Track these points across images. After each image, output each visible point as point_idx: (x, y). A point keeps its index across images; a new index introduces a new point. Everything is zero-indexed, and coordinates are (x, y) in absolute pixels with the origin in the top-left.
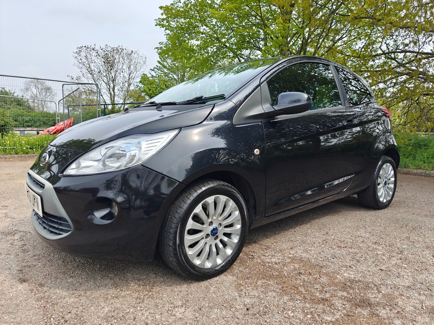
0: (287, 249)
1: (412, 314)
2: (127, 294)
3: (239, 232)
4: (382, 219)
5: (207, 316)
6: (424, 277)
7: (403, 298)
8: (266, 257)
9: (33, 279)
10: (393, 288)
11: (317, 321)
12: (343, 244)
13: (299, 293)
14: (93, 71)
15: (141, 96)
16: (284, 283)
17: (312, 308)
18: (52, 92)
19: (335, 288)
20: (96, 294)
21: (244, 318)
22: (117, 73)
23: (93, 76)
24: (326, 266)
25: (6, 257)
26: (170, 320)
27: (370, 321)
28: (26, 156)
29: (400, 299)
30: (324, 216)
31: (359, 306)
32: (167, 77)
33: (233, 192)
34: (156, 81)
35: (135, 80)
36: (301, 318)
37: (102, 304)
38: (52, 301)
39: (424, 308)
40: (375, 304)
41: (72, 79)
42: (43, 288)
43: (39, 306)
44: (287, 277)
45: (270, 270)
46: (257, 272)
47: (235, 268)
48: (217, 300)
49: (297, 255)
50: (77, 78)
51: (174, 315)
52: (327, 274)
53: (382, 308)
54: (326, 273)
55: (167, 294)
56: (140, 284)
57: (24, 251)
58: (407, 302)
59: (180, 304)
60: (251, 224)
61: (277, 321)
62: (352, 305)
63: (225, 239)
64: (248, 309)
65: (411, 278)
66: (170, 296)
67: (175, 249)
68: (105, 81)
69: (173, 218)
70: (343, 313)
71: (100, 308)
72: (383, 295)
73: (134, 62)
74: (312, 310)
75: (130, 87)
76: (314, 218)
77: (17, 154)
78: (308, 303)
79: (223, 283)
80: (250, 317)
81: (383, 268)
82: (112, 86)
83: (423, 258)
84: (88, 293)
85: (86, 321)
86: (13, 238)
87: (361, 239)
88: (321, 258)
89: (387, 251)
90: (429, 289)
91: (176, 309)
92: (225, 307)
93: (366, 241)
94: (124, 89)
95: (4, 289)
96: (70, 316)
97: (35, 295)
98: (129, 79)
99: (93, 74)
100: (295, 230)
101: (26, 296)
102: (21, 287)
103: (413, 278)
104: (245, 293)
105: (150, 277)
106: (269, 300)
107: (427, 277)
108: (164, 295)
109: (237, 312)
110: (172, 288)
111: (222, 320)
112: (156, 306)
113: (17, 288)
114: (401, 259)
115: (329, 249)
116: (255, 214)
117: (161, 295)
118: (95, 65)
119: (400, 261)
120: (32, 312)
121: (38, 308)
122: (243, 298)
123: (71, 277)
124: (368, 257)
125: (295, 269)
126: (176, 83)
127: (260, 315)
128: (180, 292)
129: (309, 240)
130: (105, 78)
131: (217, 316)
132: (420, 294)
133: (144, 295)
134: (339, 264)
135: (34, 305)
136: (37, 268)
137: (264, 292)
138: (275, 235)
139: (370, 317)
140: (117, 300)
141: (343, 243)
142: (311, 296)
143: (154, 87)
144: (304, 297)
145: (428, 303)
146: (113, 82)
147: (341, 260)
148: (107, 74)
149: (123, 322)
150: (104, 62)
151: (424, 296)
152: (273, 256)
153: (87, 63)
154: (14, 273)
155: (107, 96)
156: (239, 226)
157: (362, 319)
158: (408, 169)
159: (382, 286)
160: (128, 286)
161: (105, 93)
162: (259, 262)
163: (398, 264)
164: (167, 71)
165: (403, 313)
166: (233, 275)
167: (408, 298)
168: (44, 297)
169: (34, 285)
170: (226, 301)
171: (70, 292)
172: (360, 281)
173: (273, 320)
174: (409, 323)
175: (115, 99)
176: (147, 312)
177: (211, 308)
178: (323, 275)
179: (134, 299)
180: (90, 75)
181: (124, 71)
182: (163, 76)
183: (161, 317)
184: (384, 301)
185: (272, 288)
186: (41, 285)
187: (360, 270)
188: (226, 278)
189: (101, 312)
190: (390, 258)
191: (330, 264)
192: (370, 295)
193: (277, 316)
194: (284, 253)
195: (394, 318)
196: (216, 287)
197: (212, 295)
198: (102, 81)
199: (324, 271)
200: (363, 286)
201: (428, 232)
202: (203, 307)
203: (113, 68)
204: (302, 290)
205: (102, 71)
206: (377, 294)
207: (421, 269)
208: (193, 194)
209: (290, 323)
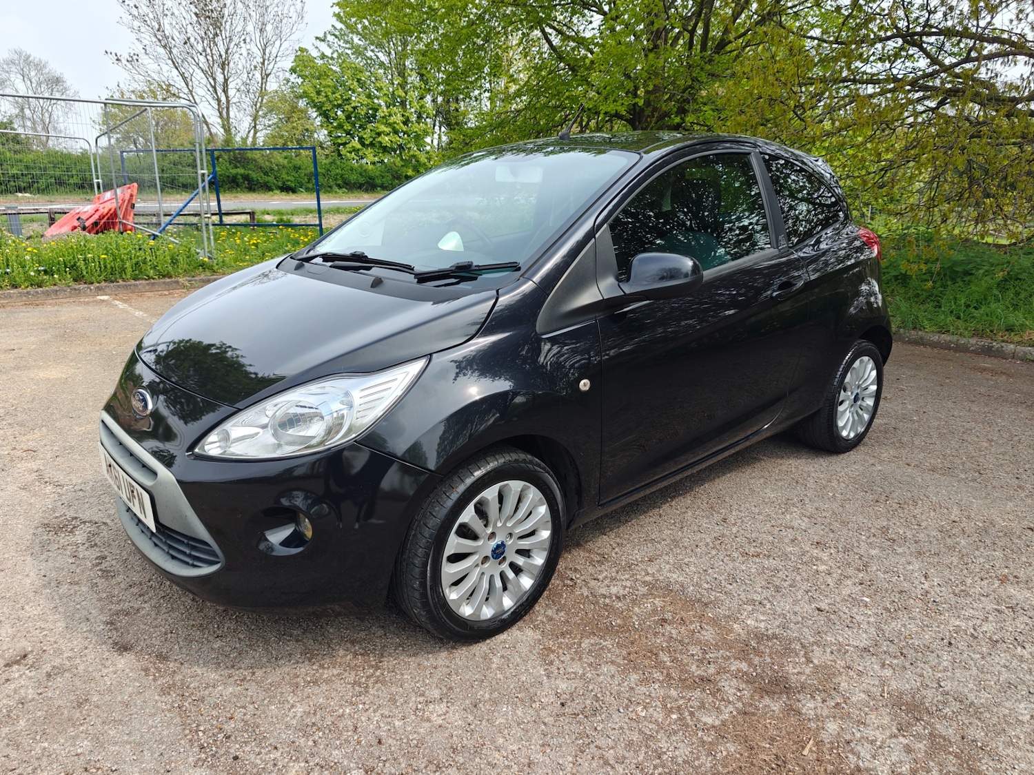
0: (641, 561)
1: (860, 709)
2: (333, 675)
3: (547, 545)
4: (841, 480)
5: (488, 720)
6: (899, 626)
7: (851, 673)
8: (599, 584)
9: (142, 643)
10: (835, 653)
11: (687, 726)
12: (754, 547)
13: (659, 665)
14: (170, 39)
15: (296, 107)
16: (632, 643)
17: (682, 698)
18: (65, 88)
19: (728, 653)
20: (275, 676)
21: (557, 724)
22: (232, 45)
23: (171, 52)
24: (716, 603)
25: (72, 592)
26: (422, 730)
27: (782, 724)
28: (37, 292)
29: (844, 677)
30: (724, 474)
31: (767, 693)
32: (360, 59)
33: (536, 471)
34: (334, 68)
35: (279, 65)
36: (660, 720)
37: (289, 698)
38: (192, 694)
39: (886, 695)
40: (797, 687)
41: (118, 60)
42: (166, 664)
43: (169, 706)
44: (638, 629)
45: (606, 614)
46: (582, 619)
47: (538, 611)
48: (506, 686)
49: (661, 578)
50: (130, 59)
51: (428, 720)
52: (715, 622)
53: (809, 696)
54: (713, 619)
55: (411, 673)
56: (355, 651)
57: (107, 574)
58: (856, 682)
59: (438, 696)
60: (570, 522)
61: (617, 727)
62: (755, 692)
63: (520, 561)
64: (563, 705)
65: (874, 629)
66: (417, 678)
67: (424, 595)
68: (201, 65)
69: (419, 536)
70: (737, 709)
71: (287, 706)
72: (816, 667)
73: (273, 13)
74: (681, 702)
75: (268, 84)
76: (702, 480)
77: (16, 287)
78: (675, 689)
79: (515, 647)
80: (567, 721)
81: (823, 606)
82: (220, 78)
83: (905, 580)
84: (259, 673)
85: (265, 735)
86: (71, 539)
87: (790, 534)
88: (708, 583)
89: (838, 565)
90: (902, 654)
91: (431, 707)
92: (522, 700)
93: (800, 538)
94: (252, 89)
95: (90, 669)
96: (233, 726)
97: (155, 680)
98: (264, 61)
99: (170, 48)
100: (661, 512)
101: (138, 685)
102: (124, 662)
103: (880, 629)
104: (558, 669)
105: (374, 634)
106: (602, 682)
107: (904, 625)
108: (406, 677)
109: (544, 711)
110: (419, 659)
111: (518, 729)
112: (393, 700)
113: (115, 665)
114: (861, 584)
115: (725, 560)
116: (578, 503)
117: (398, 677)
118: (174, 23)
119: (860, 587)
120: (159, 719)
121: (169, 711)
122: (553, 679)
123: (218, 637)
124: (798, 578)
125: (654, 612)
126: (385, 73)
127: (586, 717)
128: (435, 668)
129: (688, 537)
130: (202, 59)
131: (507, 720)
132: (883, 665)
133: (368, 677)
134: (741, 597)
135: (159, 704)
136: (143, 617)
137: (594, 665)
138: (619, 527)
139: (784, 717)
140: (316, 690)
141: (754, 544)
142: (681, 671)
143: (329, 86)
144: (668, 675)
145: (894, 685)
146: (223, 69)
147: (744, 587)
148: (205, 45)
149: (335, 735)
150: (196, 14)
151: (890, 668)
152: (613, 579)
153: (151, 16)
154: (99, 629)
155: (210, 107)
156: (545, 534)
157: (768, 721)
158: (920, 333)
159: (815, 647)
160: (334, 656)
161: (204, 99)
162: (585, 595)
163: (854, 596)
164: (360, 43)
165: (846, 707)
166: (536, 628)
167: (860, 674)
168: (174, 685)
169: (146, 657)
170: (523, 687)
171: (222, 673)
172: (775, 636)
173: (609, 725)
174: (853, 727)
175: (232, 114)
176: (377, 714)
177: (495, 703)
178: (707, 624)
179: (348, 686)
180: (161, 50)
181: (248, 40)
182: (352, 57)
183: (405, 723)
184: (815, 682)
185: (609, 655)
186: (162, 657)
187: (779, 610)
188: (522, 636)
189: (290, 714)
190: (839, 582)
191: (723, 597)
192: (790, 669)
193: (615, 716)
194: (635, 572)
195: (828, 717)
196: (502, 657)
197: (496, 675)
198: (194, 67)
199: (710, 615)
200: (779, 648)
201: (927, 515)
202: (480, 702)
203: (221, 31)
204: (665, 657)
205: (192, 40)
206: (804, 666)
207: (896, 608)
208: (457, 487)
209: (640, 730)
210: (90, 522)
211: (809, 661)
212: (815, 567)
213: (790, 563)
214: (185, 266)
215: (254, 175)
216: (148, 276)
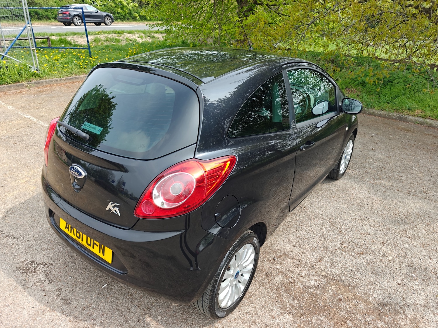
0: (316, 263)
6: (432, 290)
7: (424, 321)
8: (304, 279)
10: (414, 310)
12: (359, 248)
16: (333, 317)
19: (374, 317)
24: (357, 286)
29: (423, 324)
44: (332, 307)
45: (315, 299)
46: (306, 304)
49: (329, 272)
52: (361, 298)
54: (360, 296)
65: (423, 293)
72: (410, 320)
81: (399, 282)
83: (423, 261)
87: (370, 238)
88: (349, 273)
89: (396, 255)
93: (375, 241)
103: (425, 293)
114: (408, 266)
115: (351, 258)
119: (409, 268)
124: (384, 266)
125: (334, 295)
129: (330, 245)
134: (366, 280)
141: (358, 246)
152: (309, 276)
159: (405, 308)
162: (301, 287)
163: (408, 274)
167: (428, 321)
172: (388, 303)
178: (359, 300)
187: (384, 287)
190: (400, 266)
191: (359, 282)
194: (316, 270)
199: (358, 294)
200: (392, 310)
206: (405, 320)
207: (426, 279)
210: (42, 264)
211: (406, 317)
212: (387, 258)
213: (377, 257)
214: (26, 76)
215: (40, 11)
216: (7, 82)
